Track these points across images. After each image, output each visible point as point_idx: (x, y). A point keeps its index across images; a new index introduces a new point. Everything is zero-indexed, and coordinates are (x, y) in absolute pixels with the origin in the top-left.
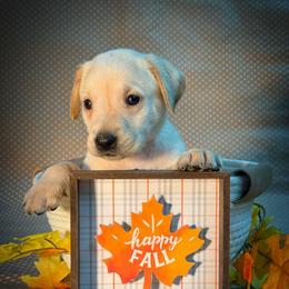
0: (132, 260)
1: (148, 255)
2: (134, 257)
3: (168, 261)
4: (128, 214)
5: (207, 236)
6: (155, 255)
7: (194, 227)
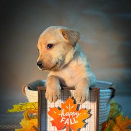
0: (61, 121)
1: (68, 119)
2: (62, 120)
3: (75, 122)
4: (60, 103)
5: (91, 113)
6: (70, 119)
7: (86, 109)
